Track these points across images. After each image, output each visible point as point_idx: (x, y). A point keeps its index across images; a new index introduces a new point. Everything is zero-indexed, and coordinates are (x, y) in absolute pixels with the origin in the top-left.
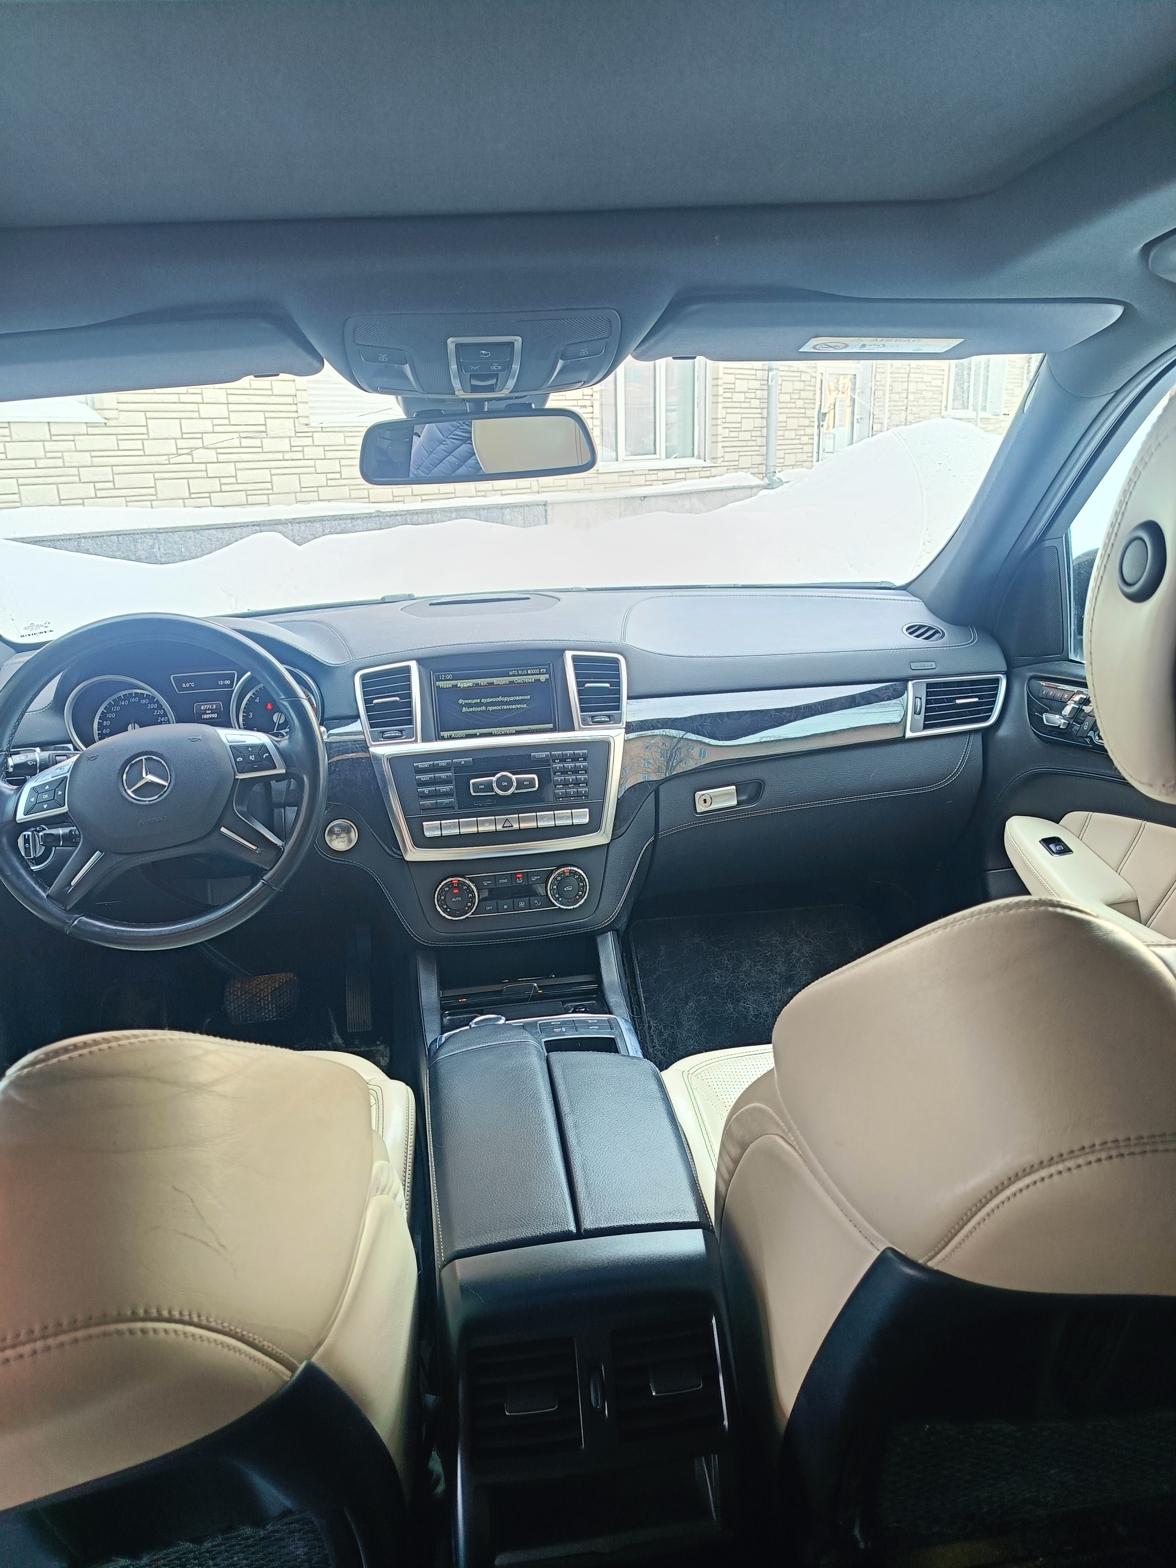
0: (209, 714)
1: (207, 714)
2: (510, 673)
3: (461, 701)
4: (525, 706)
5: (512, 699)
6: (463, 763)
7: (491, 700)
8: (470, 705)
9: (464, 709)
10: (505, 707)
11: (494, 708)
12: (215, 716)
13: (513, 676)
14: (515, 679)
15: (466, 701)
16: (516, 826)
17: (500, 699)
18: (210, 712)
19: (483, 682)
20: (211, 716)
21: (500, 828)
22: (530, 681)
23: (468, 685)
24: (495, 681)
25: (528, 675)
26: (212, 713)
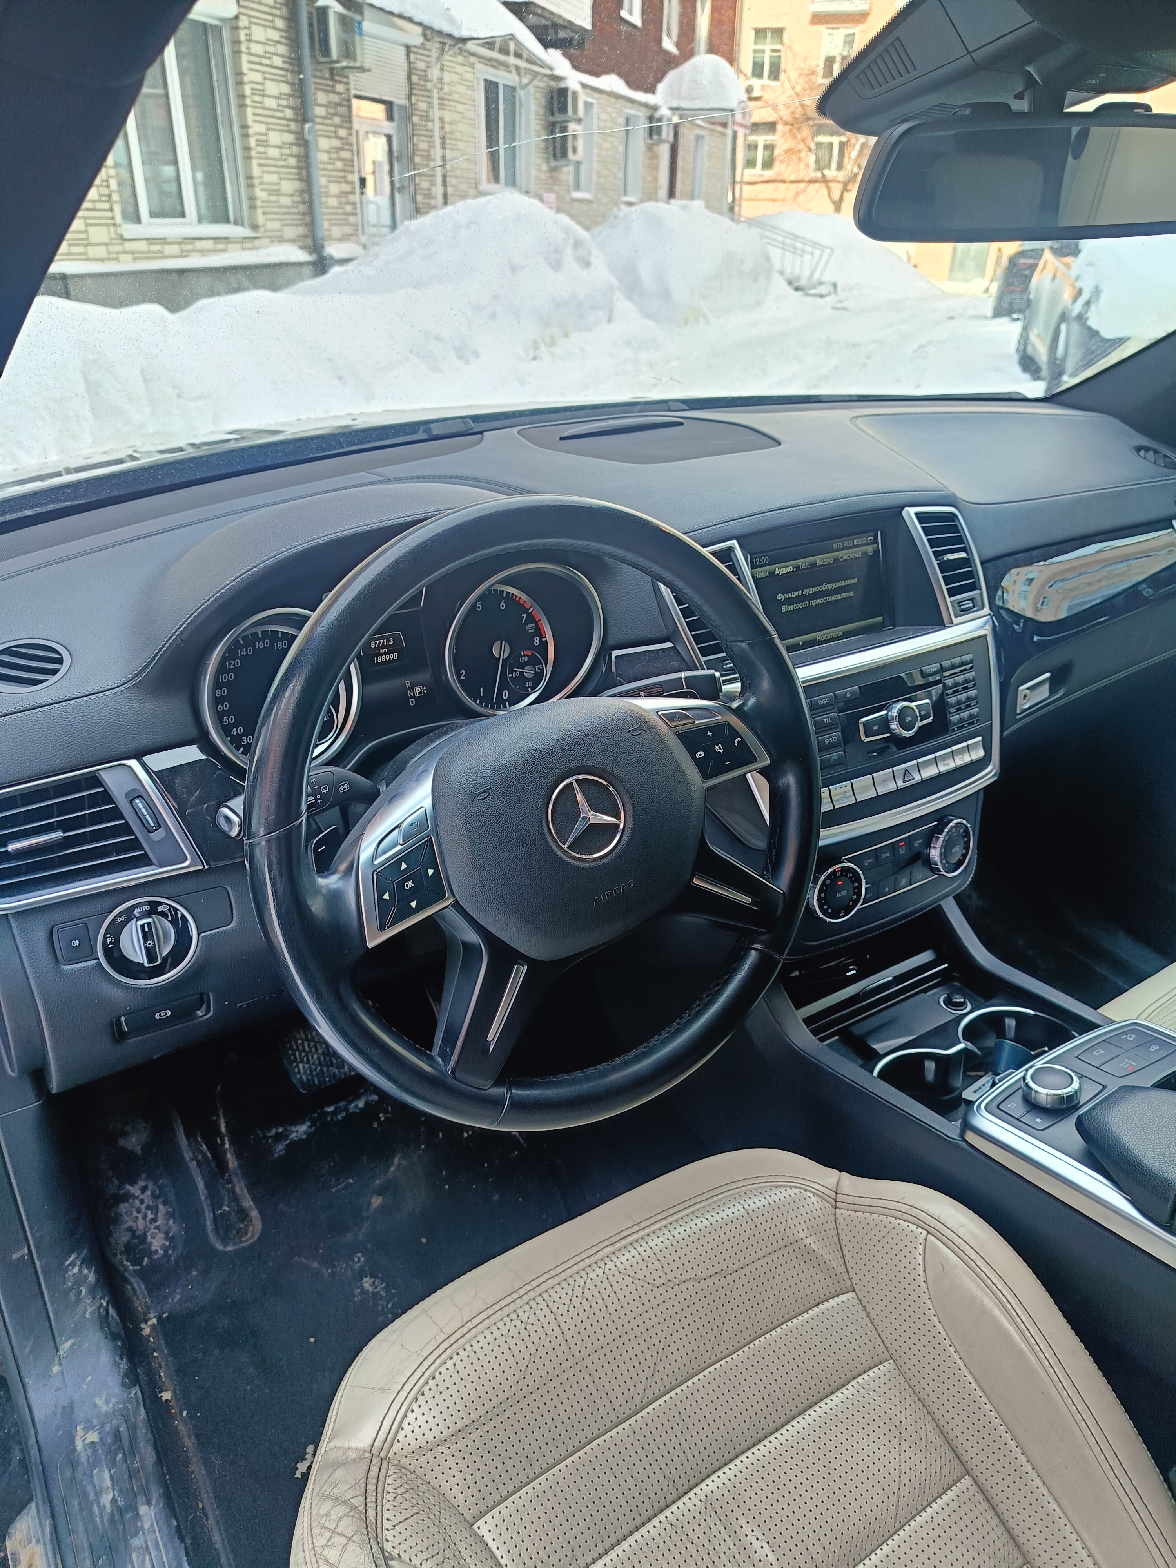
0: (385, 654)
1: (381, 655)
2: (835, 547)
3: (780, 597)
4: (852, 594)
5: (838, 585)
6: (848, 695)
7: (815, 589)
8: (789, 601)
9: (785, 609)
10: (831, 598)
11: (818, 601)
12: (394, 656)
13: (838, 550)
14: (840, 554)
15: (786, 596)
16: (917, 778)
17: (825, 587)
18: (385, 650)
19: (803, 563)
20: (388, 657)
21: (901, 784)
22: (856, 556)
23: (788, 569)
24: (818, 559)
25: (854, 547)
26: (389, 653)
